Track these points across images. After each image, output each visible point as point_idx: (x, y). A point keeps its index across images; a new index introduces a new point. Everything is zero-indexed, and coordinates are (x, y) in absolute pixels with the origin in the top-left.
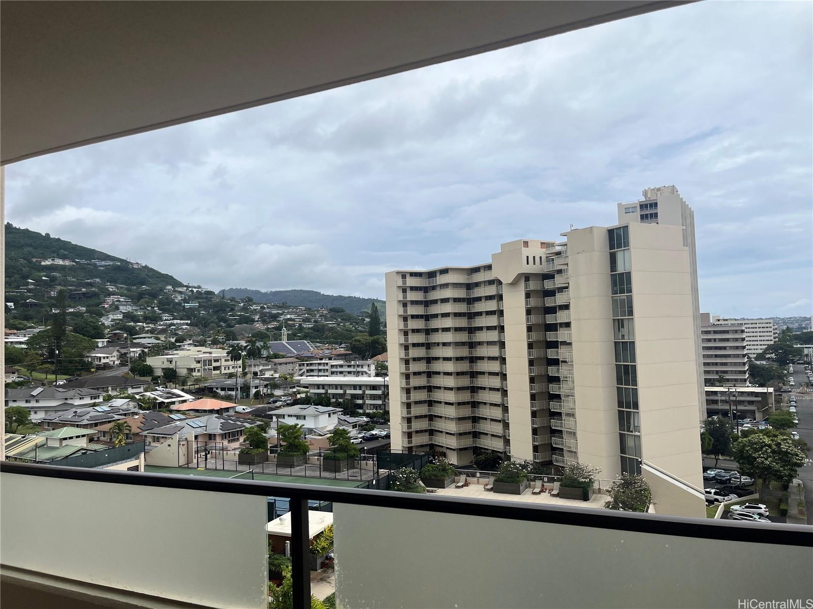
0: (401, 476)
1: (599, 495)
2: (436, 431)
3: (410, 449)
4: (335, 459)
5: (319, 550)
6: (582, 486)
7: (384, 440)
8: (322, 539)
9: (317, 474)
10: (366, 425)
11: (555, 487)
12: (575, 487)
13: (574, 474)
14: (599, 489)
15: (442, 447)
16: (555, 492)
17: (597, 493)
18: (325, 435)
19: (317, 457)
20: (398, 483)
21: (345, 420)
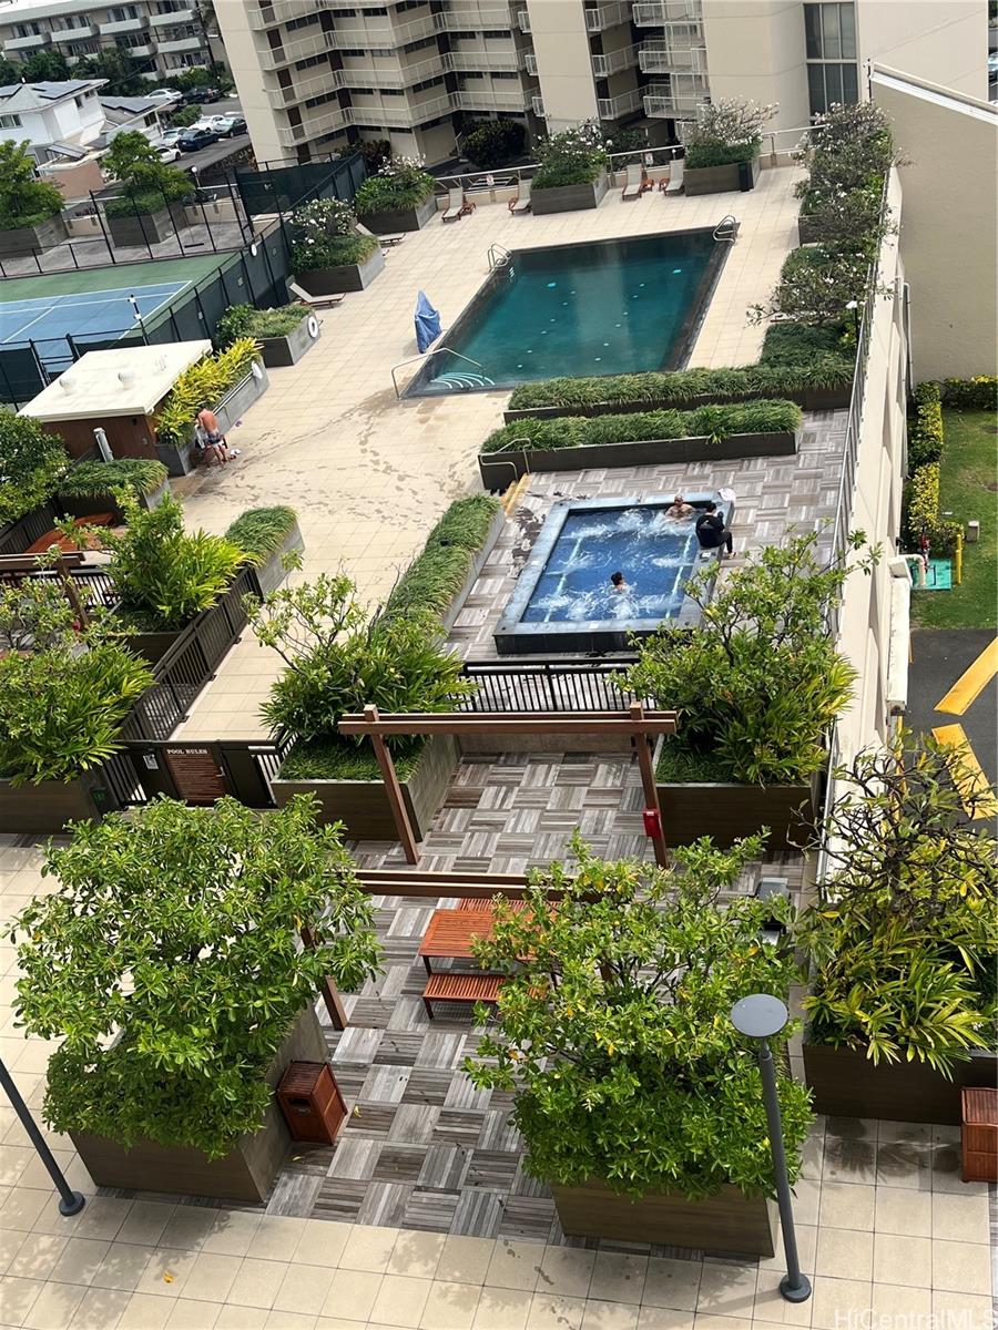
0: (313, 221)
1: (774, 171)
2: (355, 91)
3: (303, 150)
4: (140, 213)
5: (175, 431)
6: (737, 156)
7: (230, 141)
8: (175, 406)
9: (104, 257)
10: (178, 110)
11: (672, 175)
12: (721, 164)
13: (714, 132)
14: (774, 155)
15: (379, 129)
16: (674, 185)
17: (768, 168)
18: (84, 155)
19: (89, 217)
20: (311, 241)
21: (120, 108)
